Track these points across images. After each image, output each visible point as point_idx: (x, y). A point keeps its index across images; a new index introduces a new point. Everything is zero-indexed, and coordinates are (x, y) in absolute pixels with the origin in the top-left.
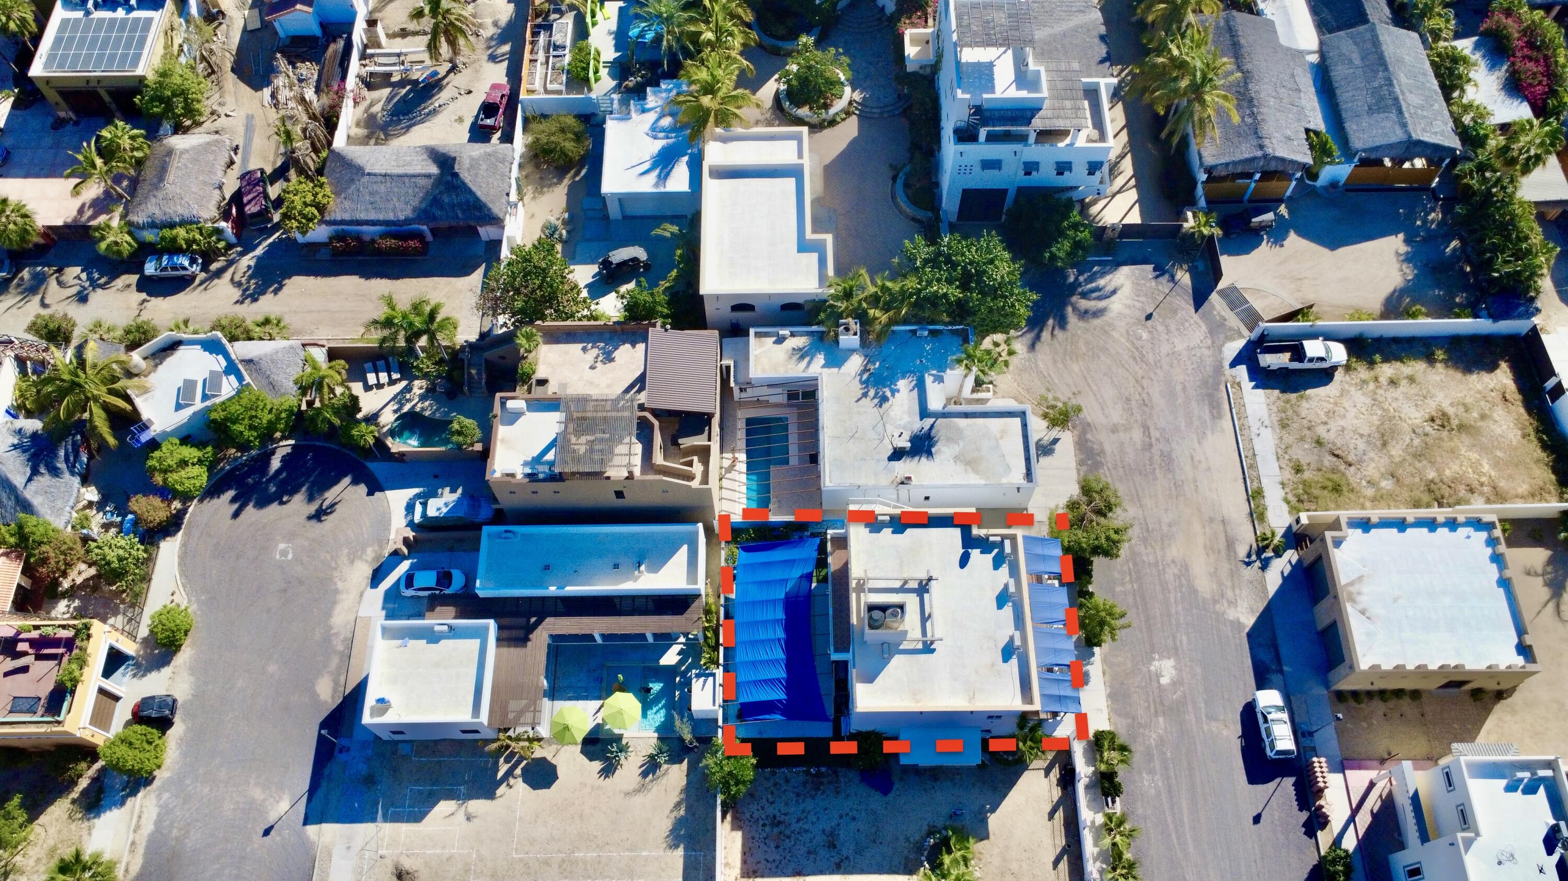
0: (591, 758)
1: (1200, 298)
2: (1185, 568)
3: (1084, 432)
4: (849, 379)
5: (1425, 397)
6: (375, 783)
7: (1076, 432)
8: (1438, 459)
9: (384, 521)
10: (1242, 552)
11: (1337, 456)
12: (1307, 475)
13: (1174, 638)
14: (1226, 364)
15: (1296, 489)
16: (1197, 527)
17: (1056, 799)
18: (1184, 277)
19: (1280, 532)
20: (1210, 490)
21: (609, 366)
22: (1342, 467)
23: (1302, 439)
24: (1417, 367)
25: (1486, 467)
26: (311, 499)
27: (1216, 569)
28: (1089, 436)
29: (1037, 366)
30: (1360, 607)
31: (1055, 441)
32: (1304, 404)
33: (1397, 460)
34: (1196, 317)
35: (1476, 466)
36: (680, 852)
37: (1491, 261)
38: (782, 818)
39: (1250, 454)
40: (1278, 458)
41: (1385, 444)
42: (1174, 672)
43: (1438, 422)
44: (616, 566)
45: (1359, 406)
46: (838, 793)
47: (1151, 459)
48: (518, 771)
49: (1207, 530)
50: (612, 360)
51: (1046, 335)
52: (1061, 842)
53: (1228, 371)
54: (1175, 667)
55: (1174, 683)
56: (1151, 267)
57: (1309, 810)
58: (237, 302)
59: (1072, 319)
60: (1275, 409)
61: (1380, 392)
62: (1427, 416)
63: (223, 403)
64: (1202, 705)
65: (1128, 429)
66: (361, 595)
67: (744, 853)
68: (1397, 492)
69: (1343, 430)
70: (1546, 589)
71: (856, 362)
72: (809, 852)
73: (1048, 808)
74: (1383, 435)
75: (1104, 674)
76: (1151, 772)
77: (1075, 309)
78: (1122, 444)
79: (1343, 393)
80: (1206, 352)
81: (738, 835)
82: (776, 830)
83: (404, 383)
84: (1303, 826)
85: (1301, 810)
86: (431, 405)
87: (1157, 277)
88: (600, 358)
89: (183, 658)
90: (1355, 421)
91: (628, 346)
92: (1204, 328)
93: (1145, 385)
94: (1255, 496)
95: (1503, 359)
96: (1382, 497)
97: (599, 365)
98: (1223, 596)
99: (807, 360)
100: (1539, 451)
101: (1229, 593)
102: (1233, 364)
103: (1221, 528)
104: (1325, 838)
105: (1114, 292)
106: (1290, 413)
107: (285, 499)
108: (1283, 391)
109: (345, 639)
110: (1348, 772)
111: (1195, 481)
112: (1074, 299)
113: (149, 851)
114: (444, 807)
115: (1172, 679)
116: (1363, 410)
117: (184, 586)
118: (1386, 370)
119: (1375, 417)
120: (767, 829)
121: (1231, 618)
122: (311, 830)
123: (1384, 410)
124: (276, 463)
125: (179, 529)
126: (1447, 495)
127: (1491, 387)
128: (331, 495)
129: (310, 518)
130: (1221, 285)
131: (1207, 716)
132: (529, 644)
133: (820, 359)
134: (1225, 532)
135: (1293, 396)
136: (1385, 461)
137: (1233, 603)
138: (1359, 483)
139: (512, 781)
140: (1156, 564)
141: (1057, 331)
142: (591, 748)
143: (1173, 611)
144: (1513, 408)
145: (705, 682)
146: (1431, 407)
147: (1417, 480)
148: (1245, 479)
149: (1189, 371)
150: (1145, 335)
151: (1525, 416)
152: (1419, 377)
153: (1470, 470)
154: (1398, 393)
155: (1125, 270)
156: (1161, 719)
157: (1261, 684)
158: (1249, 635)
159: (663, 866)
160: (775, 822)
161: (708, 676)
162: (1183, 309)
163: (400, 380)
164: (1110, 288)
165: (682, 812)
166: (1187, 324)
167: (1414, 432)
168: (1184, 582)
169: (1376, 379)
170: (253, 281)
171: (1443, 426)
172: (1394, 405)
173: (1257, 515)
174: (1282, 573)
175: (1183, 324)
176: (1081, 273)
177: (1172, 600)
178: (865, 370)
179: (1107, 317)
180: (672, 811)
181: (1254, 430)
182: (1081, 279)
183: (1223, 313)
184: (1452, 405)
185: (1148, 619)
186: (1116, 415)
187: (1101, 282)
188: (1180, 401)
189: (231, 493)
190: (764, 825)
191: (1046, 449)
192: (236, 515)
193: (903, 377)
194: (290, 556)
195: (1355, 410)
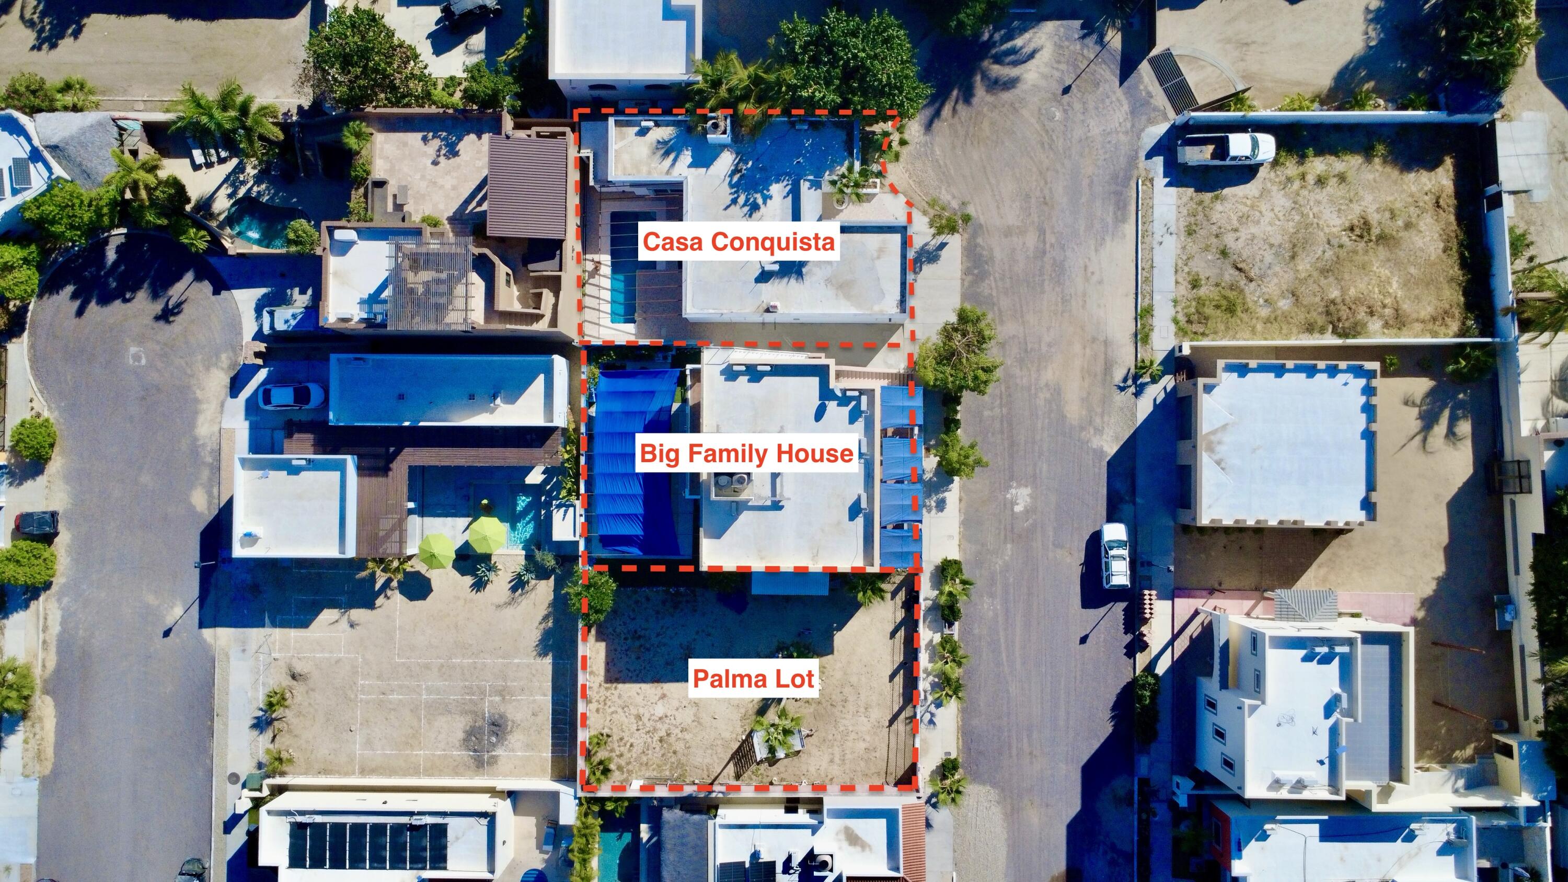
0: (463, 573)
1: (1127, 68)
2: (1057, 392)
3: (974, 236)
4: (718, 182)
5: (1351, 201)
6: (261, 592)
7: (966, 236)
8: (1347, 276)
9: (235, 326)
10: (1118, 375)
11: (1240, 270)
12: (1203, 291)
13: (1035, 465)
14: (1142, 154)
15: (1189, 307)
16: (1077, 348)
17: (899, 620)
18: (1114, 39)
19: (1160, 357)
20: (1099, 306)
21: (454, 161)
22: (1243, 281)
23: (1207, 249)
24: (1351, 163)
25: (1395, 287)
26: (155, 296)
27: (1089, 394)
28: (980, 240)
29: (933, 152)
30: (1217, 457)
31: (943, 245)
32: (1218, 206)
33: (1303, 275)
34: (1119, 92)
35: (1383, 284)
36: (548, 660)
37: (1466, 39)
38: (642, 633)
39: (1147, 266)
40: (1176, 272)
41: (1293, 257)
42: (1029, 500)
43: (1358, 231)
44: (472, 397)
45: (1276, 210)
46: (695, 611)
47: (1042, 267)
48: (394, 584)
49: (1088, 351)
50: (456, 154)
51: (947, 111)
52: (899, 658)
53: (1142, 162)
54: (1030, 496)
55: (1027, 511)
56: (1077, 23)
57: (1133, 633)
58: (33, 48)
59: (980, 91)
60: (1185, 212)
61: (1304, 192)
62: (1347, 225)
63: (35, 199)
64: (1051, 533)
65: (1022, 232)
66: (222, 405)
67: (607, 664)
68: (1293, 314)
69: (1254, 237)
70: (1419, 422)
71: (726, 161)
72: (667, 664)
73: (891, 628)
74: (1294, 246)
75: (960, 500)
76: (992, 595)
77: (985, 77)
78: (1013, 250)
79: (1264, 193)
80: (1122, 138)
81: (602, 646)
82: (637, 643)
83: (235, 161)
84: (1125, 648)
85: (1126, 633)
86: (267, 188)
87: (1084, 37)
88: (443, 152)
89: (55, 466)
90: (1269, 228)
91: (473, 137)
92: (1126, 107)
93: (1049, 180)
94: (1143, 314)
95: (1448, 154)
96: (1276, 319)
97: (442, 159)
98: (1090, 422)
99: (672, 156)
100: (1456, 268)
101: (1098, 420)
102: (1149, 156)
103: (1103, 349)
104: (1142, 660)
105: (1032, 56)
106: (1200, 217)
107: (128, 296)
108: (1198, 190)
109: (212, 451)
110: (1176, 600)
111: (1084, 295)
112: (986, 63)
113: (60, 652)
114: (328, 615)
115: (1025, 507)
116: (1280, 215)
117: (41, 392)
118: (1317, 165)
119: (1291, 224)
120: (629, 642)
121: (1095, 446)
122: (207, 633)
123: (1303, 215)
124: (111, 255)
125: (23, 330)
126: (1345, 317)
127: (1426, 189)
128: (177, 291)
129: (157, 318)
130: (1154, 52)
131: (1054, 544)
132: (390, 473)
133: (687, 157)
134: (1106, 354)
135: (1208, 196)
136: (1289, 276)
137: (1099, 431)
138: (1256, 302)
139: (389, 593)
140: (1029, 389)
141: (960, 107)
142: (462, 563)
143: (1038, 437)
144: (1444, 215)
145: (566, 512)
146: (1353, 214)
147: (1318, 299)
148: (1137, 294)
149: (1100, 163)
150: (1058, 115)
151: (1454, 227)
152: (1350, 176)
153: (1376, 290)
154: (1322, 195)
155: (1049, 27)
156: (1009, 546)
157: (1110, 519)
158: (1109, 463)
159: (534, 672)
160: (636, 636)
161: (568, 506)
162: (1106, 81)
163: (231, 157)
164: (1028, 50)
165: (550, 624)
166: (1107, 101)
167: (1329, 242)
168: (1055, 407)
169: (1303, 177)
170: (46, 20)
171: (1361, 237)
172: (1315, 210)
173: (1141, 336)
174: (1155, 400)
175: (1103, 101)
176: (996, 29)
177: (1039, 425)
178: (736, 171)
179: (1021, 87)
180: (540, 623)
181: (1157, 237)
182: (997, 37)
183: (1151, 88)
184: (1378, 210)
185: (1012, 444)
186: (1012, 217)
187: (1019, 42)
188: (1084, 199)
189: (70, 289)
190: (626, 639)
191: (930, 256)
192: (80, 313)
193: (778, 181)
194: (143, 362)
195: (1271, 215)
